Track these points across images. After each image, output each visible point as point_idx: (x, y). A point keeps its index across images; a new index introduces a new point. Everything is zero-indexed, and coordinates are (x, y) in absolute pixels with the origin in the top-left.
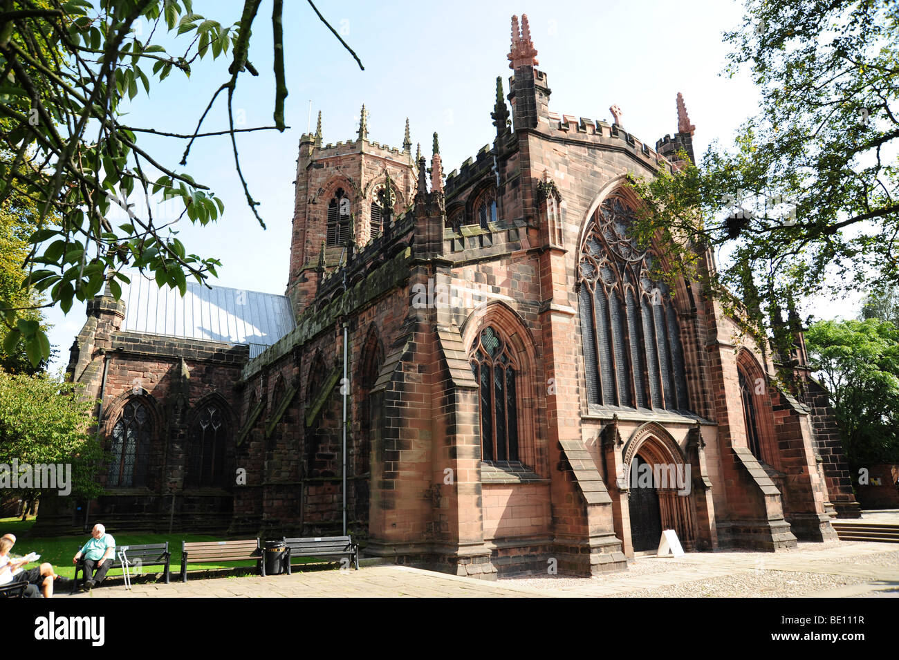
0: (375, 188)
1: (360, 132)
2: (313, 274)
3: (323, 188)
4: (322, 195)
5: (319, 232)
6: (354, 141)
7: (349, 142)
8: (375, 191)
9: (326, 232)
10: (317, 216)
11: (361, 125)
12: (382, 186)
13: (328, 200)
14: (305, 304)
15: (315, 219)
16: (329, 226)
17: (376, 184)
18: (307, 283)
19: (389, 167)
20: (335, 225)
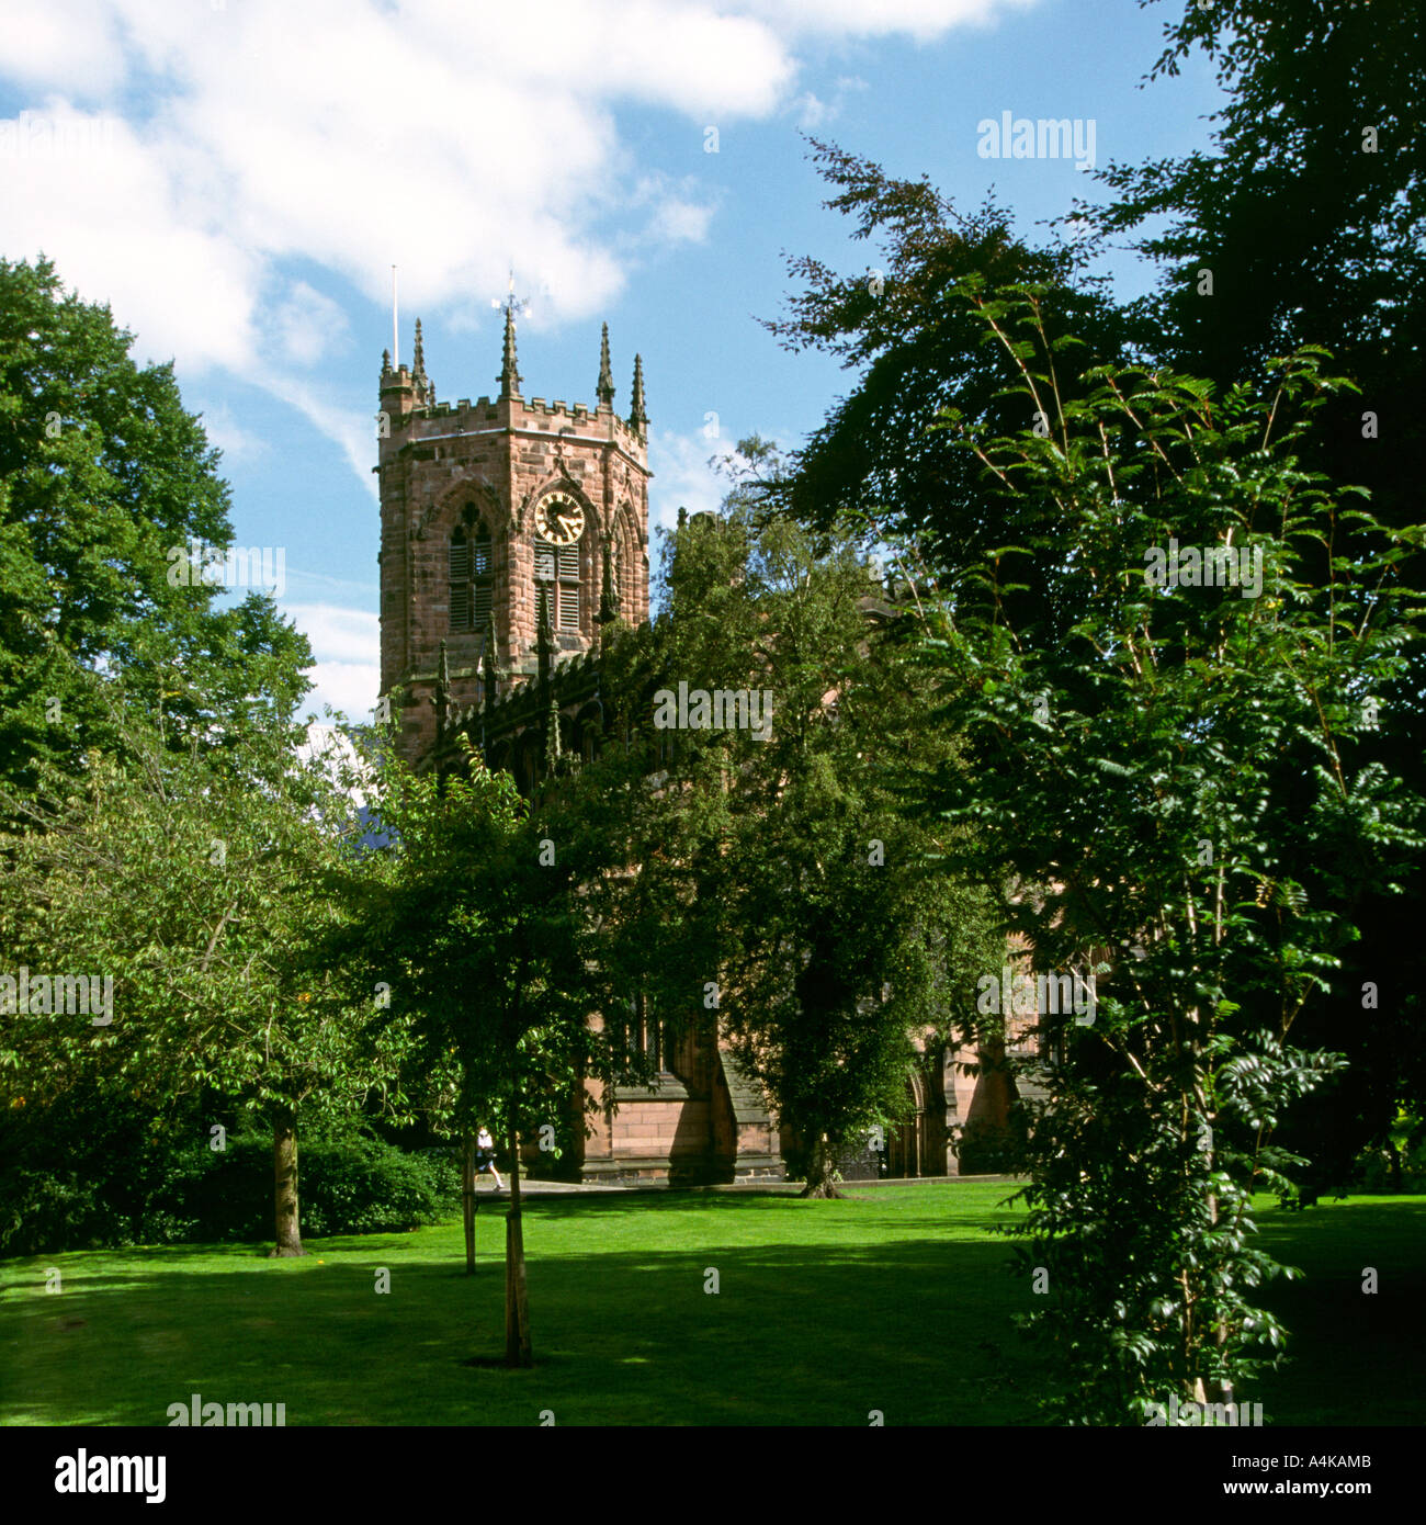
0: (540, 505)
1: (504, 378)
2: (428, 692)
3: (437, 506)
4: (434, 520)
5: (435, 601)
6: (493, 401)
7: (484, 401)
8: (542, 511)
9: (447, 598)
10: (430, 566)
11: (506, 360)
12: (554, 497)
13: (449, 529)
14: (415, 752)
15: (425, 574)
16: (454, 586)
17: (541, 495)
18: (417, 709)
19: (569, 450)
20: (463, 585)
